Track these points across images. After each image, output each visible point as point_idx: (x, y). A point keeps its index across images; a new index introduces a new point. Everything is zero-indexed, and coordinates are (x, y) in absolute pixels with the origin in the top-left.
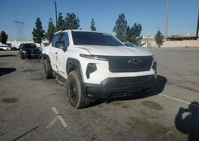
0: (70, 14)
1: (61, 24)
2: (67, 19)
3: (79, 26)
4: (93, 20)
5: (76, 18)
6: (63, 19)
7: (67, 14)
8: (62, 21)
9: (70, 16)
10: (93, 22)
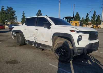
0: (9, 7)
1: (3, 12)
2: (7, 10)
3: (15, 14)
4: (23, 12)
5: (13, 10)
6: (4, 10)
7: (7, 7)
8: (4, 11)
9: (9, 8)
10: (23, 13)
